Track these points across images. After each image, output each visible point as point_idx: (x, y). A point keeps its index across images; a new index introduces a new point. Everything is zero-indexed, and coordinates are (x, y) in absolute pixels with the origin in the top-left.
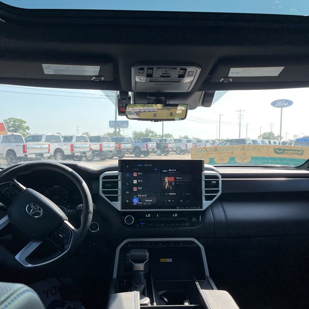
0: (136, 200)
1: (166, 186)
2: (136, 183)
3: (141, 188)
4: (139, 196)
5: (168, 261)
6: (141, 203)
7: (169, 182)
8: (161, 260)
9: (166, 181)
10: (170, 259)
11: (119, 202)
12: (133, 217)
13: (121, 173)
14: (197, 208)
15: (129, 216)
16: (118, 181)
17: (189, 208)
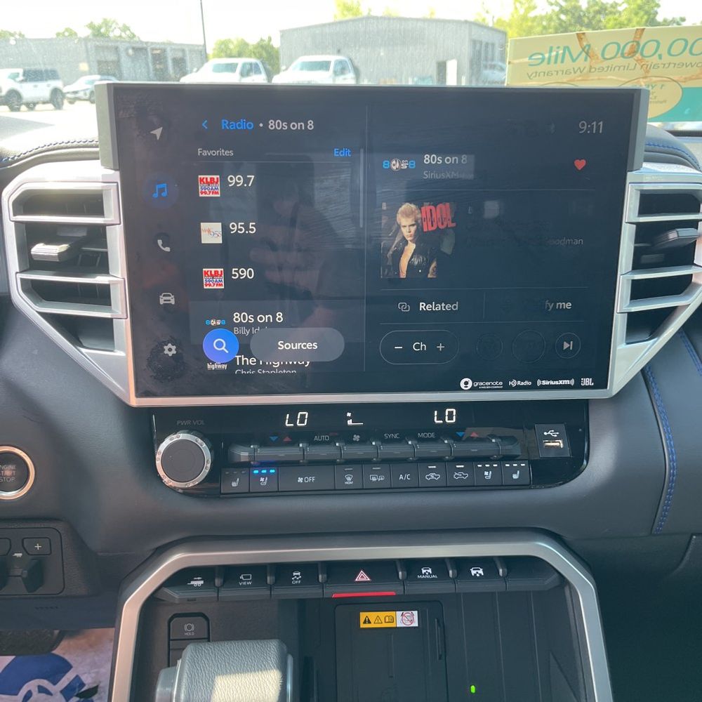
0: (220, 345)
1: (404, 263)
2: (219, 240)
3: (247, 273)
4: (237, 317)
5: (400, 625)
6: (252, 361)
7: (420, 236)
8: (363, 616)
9: (405, 231)
10: (407, 613)
11: (119, 353)
12: (204, 445)
13: (118, 173)
14: (578, 386)
15: (180, 438)
16: (107, 227)
17: (534, 387)
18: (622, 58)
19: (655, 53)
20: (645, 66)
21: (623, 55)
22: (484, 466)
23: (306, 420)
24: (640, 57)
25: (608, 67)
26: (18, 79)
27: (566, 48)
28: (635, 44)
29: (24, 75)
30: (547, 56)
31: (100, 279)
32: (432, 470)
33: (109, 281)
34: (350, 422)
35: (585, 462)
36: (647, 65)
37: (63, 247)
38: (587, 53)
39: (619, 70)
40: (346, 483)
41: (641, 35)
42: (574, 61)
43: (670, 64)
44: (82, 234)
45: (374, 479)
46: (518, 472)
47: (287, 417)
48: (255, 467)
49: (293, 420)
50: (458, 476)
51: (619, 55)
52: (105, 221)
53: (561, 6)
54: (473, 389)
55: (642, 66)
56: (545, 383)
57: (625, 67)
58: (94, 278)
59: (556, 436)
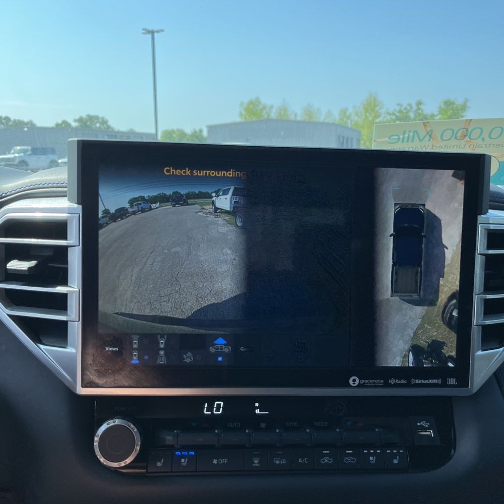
11: (70, 350)
12: (136, 430)
13: (80, 207)
14: (444, 385)
15: (116, 423)
16: (69, 248)
17: (408, 385)
18: (455, 140)
19: (480, 136)
20: (472, 146)
21: (456, 138)
22: (369, 451)
23: (221, 409)
24: (469, 139)
25: (445, 146)
26: (27, 153)
27: (415, 132)
28: (465, 130)
29: (32, 151)
30: (401, 137)
31: (60, 289)
32: (326, 455)
33: (67, 291)
34: (257, 411)
35: (453, 451)
36: (474, 146)
37: (33, 263)
38: (430, 136)
39: (453, 148)
40: (254, 465)
41: (469, 124)
42: (421, 141)
43: (490, 144)
44: (49, 253)
45: (277, 462)
46: (398, 457)
47: (206, 406)
48: (178, 450)
49: (210, 408)
50: (348, 460)
51: (453, 138)
52: (67, 243)
53: (397, 116)
54: (360, 386)
55: (470, 146)
56: (417, 381)
57: (457, 146)
58: (55, 288)
59: (427, 426)
